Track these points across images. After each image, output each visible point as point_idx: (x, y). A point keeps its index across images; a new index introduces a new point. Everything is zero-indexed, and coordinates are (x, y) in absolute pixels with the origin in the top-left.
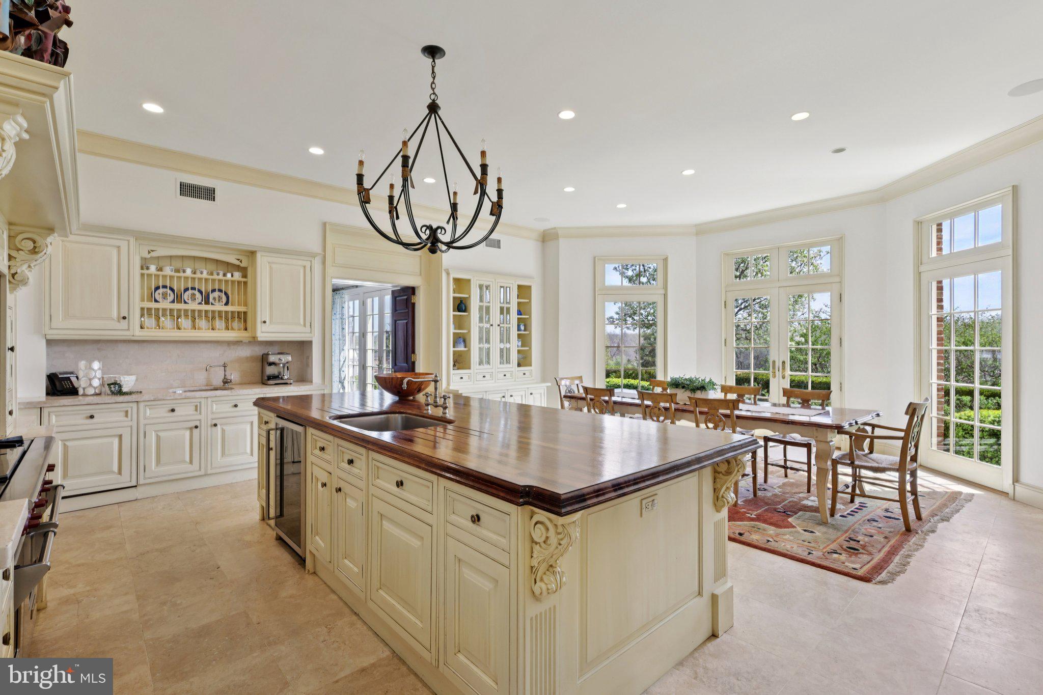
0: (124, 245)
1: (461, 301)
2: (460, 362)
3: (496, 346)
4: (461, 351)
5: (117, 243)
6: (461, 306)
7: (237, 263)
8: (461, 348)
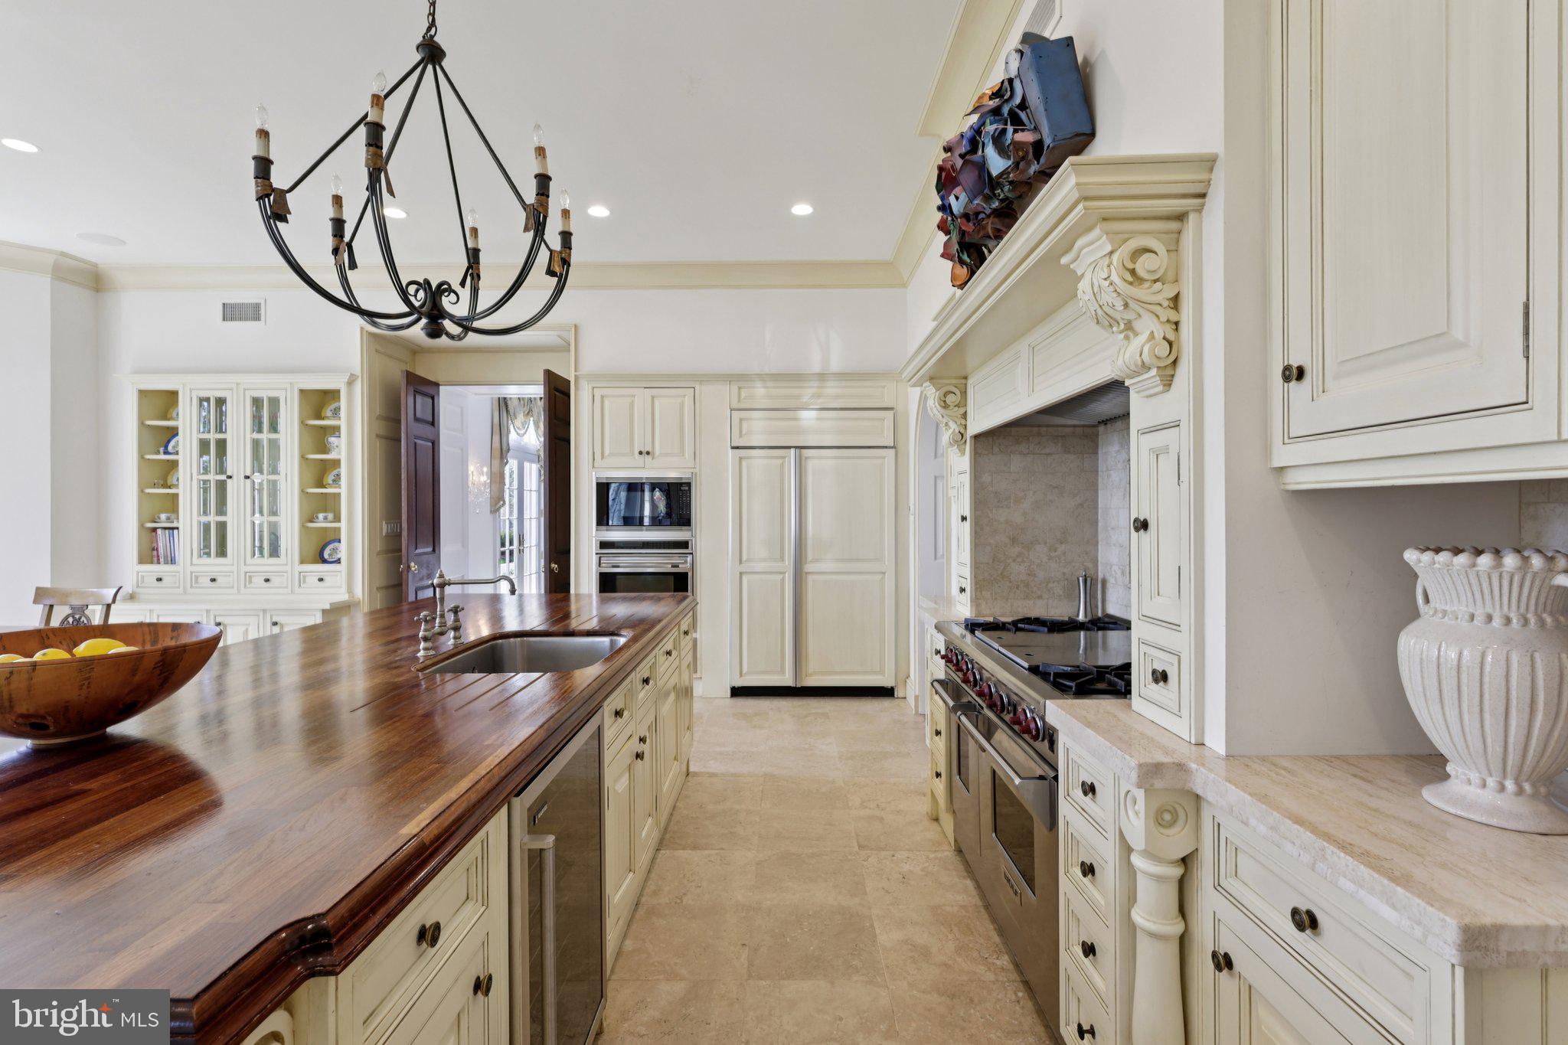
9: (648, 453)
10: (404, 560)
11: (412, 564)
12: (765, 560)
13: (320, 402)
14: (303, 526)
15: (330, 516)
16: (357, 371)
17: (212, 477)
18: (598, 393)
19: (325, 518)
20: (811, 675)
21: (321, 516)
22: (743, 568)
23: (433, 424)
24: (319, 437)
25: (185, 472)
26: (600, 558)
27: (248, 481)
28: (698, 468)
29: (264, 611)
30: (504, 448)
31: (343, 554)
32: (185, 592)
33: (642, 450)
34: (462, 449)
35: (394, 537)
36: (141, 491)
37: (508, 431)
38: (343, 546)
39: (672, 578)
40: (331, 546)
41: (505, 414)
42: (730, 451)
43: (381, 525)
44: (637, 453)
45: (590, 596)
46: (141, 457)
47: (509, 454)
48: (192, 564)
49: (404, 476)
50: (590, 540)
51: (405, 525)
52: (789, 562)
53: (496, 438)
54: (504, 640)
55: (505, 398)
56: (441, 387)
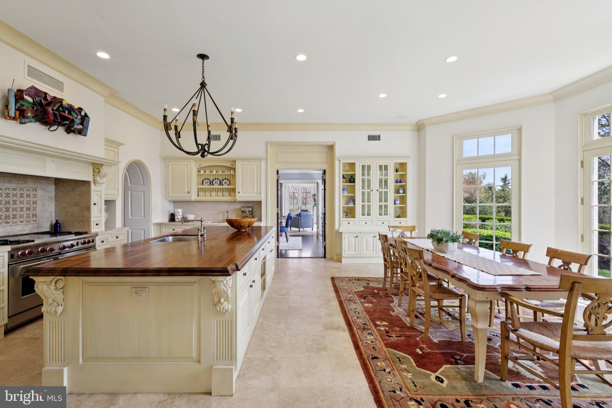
0: (188, 163)
1: (352, 177)
2: (350, 213)
3: (375, 203)
4: (351, 207)
5: (186, 163)
6: (351, 179)
7: (231, 166)
8: (351, 205)
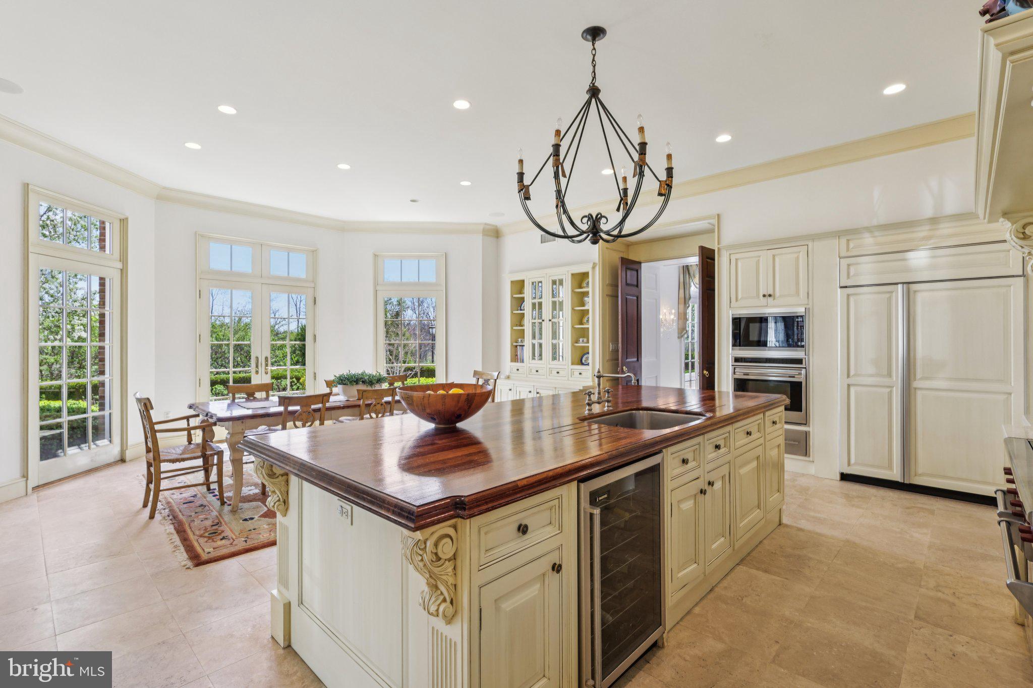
9: (770, 296)
10: (620, 365)
11: (624, 367)
12: (872, 376)
13: (581, 279)
14: (573, 345)
15: (585, 340)
16: (597, 261)
17: (537, 321)
18: (733, 258)
19: (583, 341)
20: (920, 475)
21: (581, 340)
22: (850, 381)
23: (637, 286)
24: (580, 298)
25: (527, 319)
26: (734, 368)
27: (550, 322)
28: (811, 304)
29: (555, 388)
30: (687, 297)
31: (590, 361)
32: (527, 376)
33: (766, 294)
34: (656, 300)
35: (616, 351)
36: (512, 328)
37: (690, 286)
38: (590, 356)
39: (789, 384)
40: (586, 356)
41: (688, 276)
42: (839, 290)
43: (609, 345)
44: (761, 296)
45: (728, 393)
46: (512, 312)
47: (690, 301)
48: (529, 363)
49: (620, 317)
50: (728, 356)
51: (620, 345)
52: (897, 377)
53: (682, 291)
54: (636, 412)
55: (687, 266)
56: (642, 264)
